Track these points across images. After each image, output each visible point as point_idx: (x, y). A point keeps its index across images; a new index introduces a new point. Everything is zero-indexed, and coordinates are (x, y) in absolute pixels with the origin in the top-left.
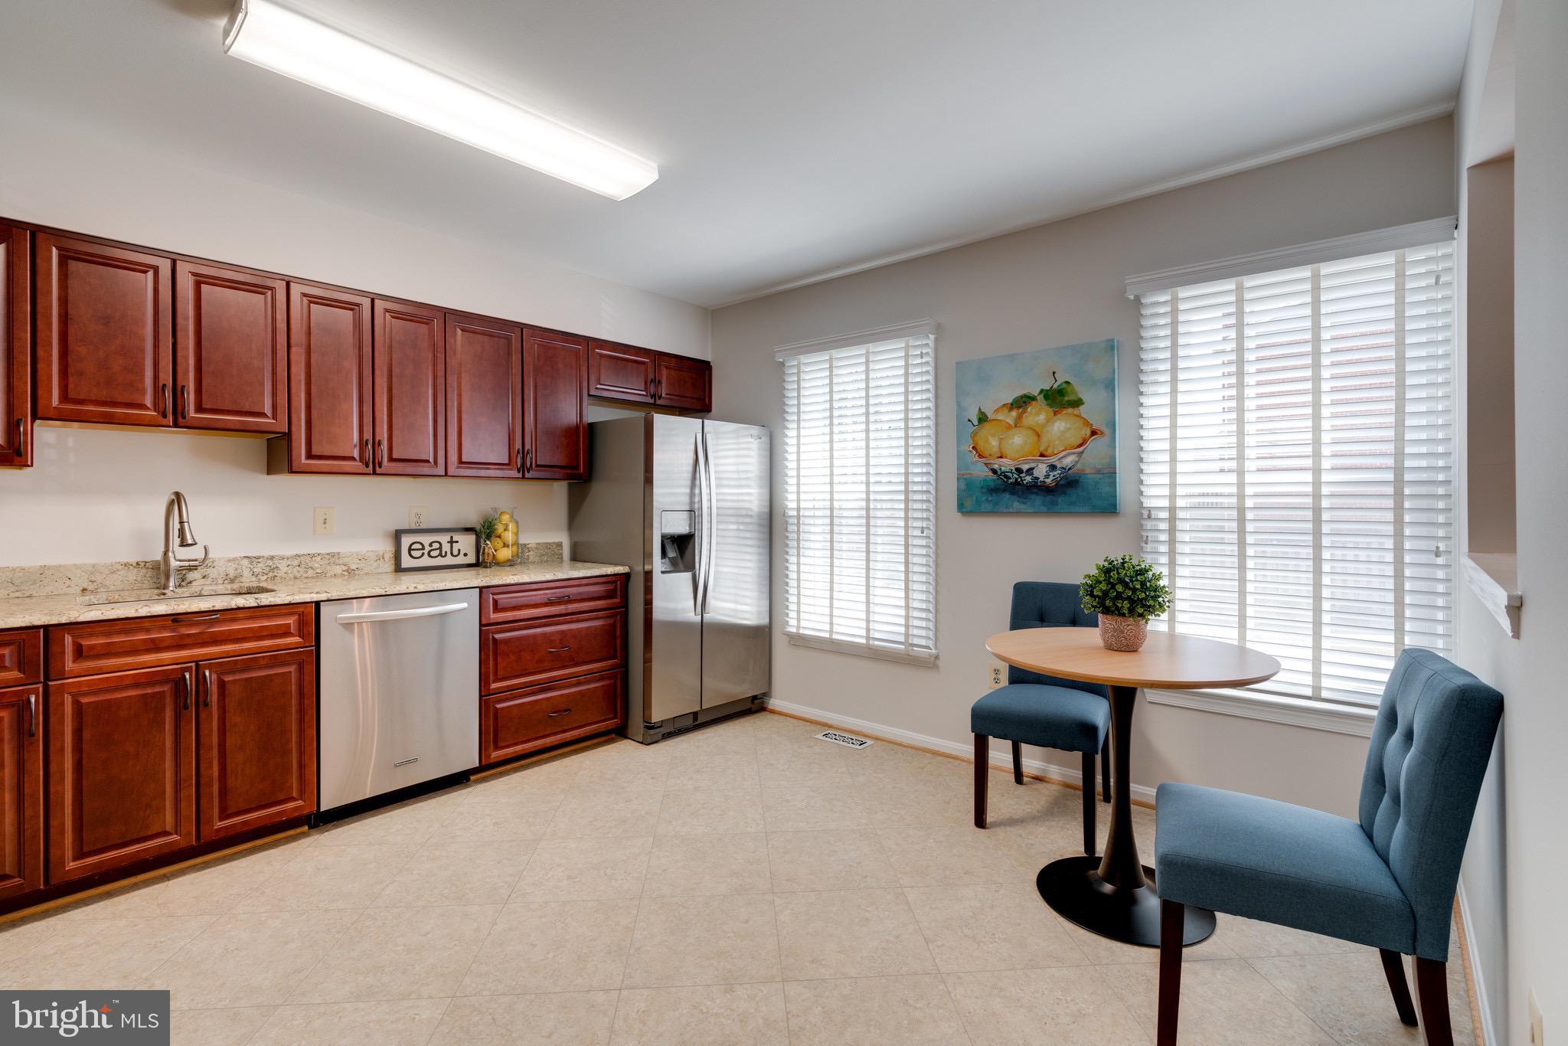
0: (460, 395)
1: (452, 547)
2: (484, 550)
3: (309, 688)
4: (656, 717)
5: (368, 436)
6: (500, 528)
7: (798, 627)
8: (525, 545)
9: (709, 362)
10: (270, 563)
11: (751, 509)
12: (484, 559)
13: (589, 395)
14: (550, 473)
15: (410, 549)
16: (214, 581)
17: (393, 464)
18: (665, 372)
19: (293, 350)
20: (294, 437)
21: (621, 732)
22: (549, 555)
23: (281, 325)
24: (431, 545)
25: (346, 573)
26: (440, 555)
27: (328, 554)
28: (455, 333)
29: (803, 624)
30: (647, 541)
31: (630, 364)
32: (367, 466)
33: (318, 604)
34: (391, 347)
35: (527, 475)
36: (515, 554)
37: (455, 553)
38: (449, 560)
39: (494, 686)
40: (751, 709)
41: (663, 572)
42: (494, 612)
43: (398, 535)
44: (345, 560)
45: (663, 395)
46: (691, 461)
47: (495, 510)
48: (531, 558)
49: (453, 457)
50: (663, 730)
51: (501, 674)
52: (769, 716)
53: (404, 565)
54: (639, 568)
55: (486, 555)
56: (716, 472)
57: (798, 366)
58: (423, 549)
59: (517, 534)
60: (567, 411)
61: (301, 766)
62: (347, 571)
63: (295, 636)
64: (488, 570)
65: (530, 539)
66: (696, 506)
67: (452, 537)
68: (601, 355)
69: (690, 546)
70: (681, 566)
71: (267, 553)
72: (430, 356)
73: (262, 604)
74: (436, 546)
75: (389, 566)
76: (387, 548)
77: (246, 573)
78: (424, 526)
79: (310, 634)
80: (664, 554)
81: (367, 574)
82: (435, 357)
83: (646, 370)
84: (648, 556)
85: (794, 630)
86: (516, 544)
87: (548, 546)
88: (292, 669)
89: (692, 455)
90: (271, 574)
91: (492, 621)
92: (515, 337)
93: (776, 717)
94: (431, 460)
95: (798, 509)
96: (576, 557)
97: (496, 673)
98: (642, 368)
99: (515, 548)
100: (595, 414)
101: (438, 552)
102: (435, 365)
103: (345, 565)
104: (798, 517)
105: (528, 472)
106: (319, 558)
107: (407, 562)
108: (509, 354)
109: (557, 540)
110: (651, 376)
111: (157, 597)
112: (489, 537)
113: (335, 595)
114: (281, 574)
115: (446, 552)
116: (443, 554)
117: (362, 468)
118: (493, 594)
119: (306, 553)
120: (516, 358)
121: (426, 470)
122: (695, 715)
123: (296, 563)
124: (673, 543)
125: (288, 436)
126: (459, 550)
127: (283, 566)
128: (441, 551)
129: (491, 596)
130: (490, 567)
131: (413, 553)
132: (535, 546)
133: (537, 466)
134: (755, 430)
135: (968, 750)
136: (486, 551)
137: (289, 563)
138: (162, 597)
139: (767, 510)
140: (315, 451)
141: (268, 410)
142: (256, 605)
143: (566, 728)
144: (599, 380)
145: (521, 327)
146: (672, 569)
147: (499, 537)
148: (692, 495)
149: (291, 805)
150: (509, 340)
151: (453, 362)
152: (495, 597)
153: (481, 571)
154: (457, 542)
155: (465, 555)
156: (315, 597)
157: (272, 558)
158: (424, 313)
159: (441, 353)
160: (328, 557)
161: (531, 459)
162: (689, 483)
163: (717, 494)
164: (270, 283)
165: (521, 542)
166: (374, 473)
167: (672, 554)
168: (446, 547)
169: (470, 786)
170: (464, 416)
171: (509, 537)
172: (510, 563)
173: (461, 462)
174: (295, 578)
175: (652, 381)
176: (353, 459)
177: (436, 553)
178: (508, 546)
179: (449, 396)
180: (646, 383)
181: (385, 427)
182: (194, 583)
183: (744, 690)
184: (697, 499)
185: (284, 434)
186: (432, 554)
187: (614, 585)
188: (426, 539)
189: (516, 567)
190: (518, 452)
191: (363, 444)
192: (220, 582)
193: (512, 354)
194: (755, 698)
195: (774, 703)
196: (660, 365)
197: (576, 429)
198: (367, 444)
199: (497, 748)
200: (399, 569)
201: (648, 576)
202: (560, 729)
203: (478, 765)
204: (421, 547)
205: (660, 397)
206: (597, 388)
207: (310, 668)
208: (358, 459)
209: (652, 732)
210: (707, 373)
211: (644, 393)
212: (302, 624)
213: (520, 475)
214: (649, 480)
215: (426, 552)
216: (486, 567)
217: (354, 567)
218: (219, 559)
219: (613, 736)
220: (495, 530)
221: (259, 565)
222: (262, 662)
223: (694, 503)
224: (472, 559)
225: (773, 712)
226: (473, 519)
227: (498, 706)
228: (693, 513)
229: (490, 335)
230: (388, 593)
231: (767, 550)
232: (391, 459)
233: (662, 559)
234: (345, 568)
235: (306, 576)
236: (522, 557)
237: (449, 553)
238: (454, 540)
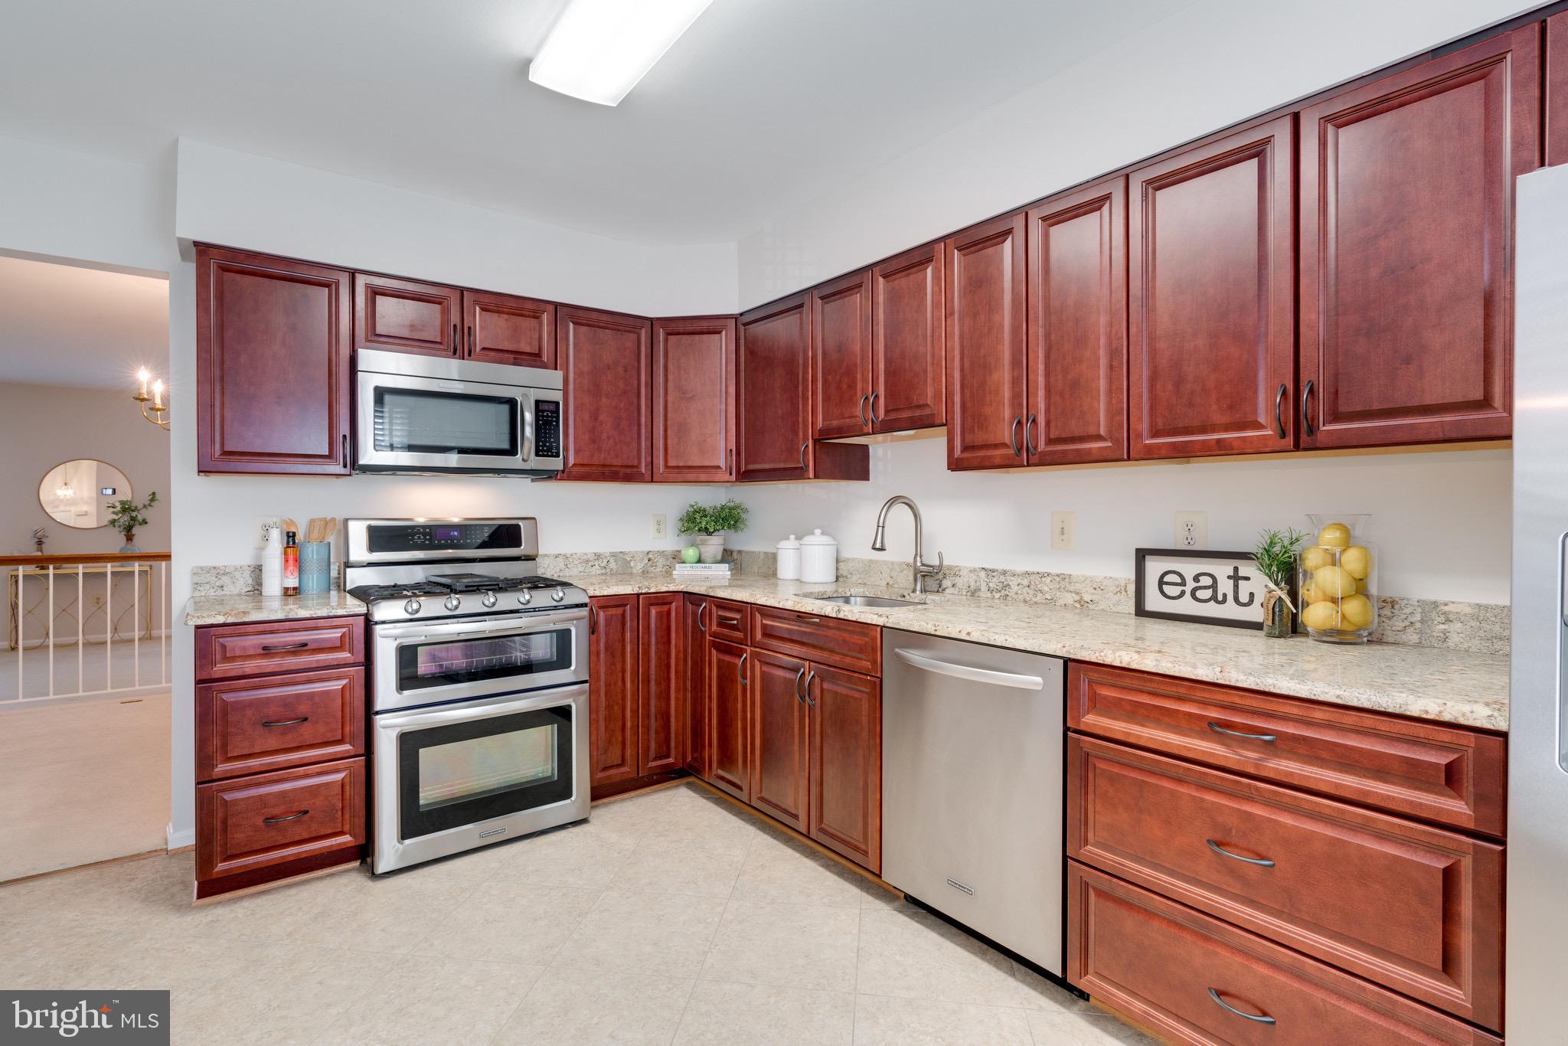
1: (1236, 587)
8: (1435, 604)
10: (1002, 578)
15: (1161, 583)
16: (961, 590)
24: (1196, 579)
25: (1076, 604)
26: (1214, 598)
27: (1058, 575)
37: (1244, 598)
38: (1232, 611)
43: (1142, 555)
44: (1078, 586)
48: (1454, 640)
53: (1151, 607)
58: (1183, 583)
62: (1080, 602)
67: (1236, 569)
71: (1000, 567)
74: (1206, 581)
75: (1129, 605)
76: (1127, 572)
77: (984, 588)
78: (1186, 545)
81: (1102, 610)
90: (1004, 592)
103: (1077, 594)
106: (1048, 580)
107: (1154, 601)
114: (1013, 592)
115: (1225, 596)
116: (1220, 598)
119: (1036, 570)
123: (1025, 582)
126: (1252, 595)
127: (1013, 582)
128: (1215, 592)
131: (1166, 588)
137: (1019, 581)
147: (1312, 577)
154: (1247, 579)
155: (1262, 605)
157: (1004, 573)
160: (1057, 579)
168: (1225, 587)
171: (1337, 579)
174: (1025, 601)
177: (1207, 594)
178: (1333, 600)
182: (947, 590)
186: (1200, 594)
188: (1189, 568)
200: (1143, 611)
204: (1178, 580)
215: (1188, 589)
217: (1087, 598)
218: (965, 567)
220: (1302, 560)
221: (994, 580)
234: (1077, 598)
235: (1034, 600)
236: (1421, 632)
237: (1230, 597)
238: (1241, 574)
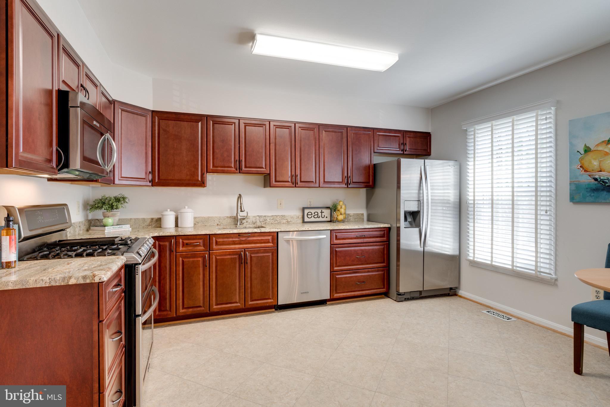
0: (324, 156)
1: (322, 214)
2: (333, 216)
3: (275, 262)
4: (402, 290)
5: (293, 173)
6: (339, 207)
7: (474, 257)
8: (349, 214)
9: (430, 133)
10: (265, 218)
11: (449, 200)
12: (333, 219)
13: (374, 152)
14: (359, 185)
15: (307, 215)
16: (249, 223)
17: (301, 183)
18: (408, 139)
19: (271, 145)
20: (271, 175)
21: (386, 294)
22: (359, 218)
23: (268, 137)
24: (314, 213)
25: (287, 223)
26: (318, 217)
27: (281, 216)
28: (323, 133)
29: (476, 255)
30: (398, 214)
31: (392, 137)
32: (293, 184)
33: (277, 233)
34: (301, 141)
35: (349, 186)
36: (345, 217)
37: (323, 216)
38: (321, 219)
39: (335, 268)
40: (449, 294)
41: (405, 228)
42: (335, 240)
43: (304, 209)
44: (287, 218)
45: (407, 150)
46: (419, 178)
47: (337, 200)
48: (351, 219)
49: (322, 180)
50: (405, 297)
51: (338, 264)
52: (458, 298)
53: (305, 221)
54: (394, 225)
55: (334, 218)
56: (431, 183)
57: (474, 131)
58: (312, 215)
59: (345, 210)
60: (365, 159)
61: (273, 288)
63: (271, 243)
64: (335, 223)
65: (351, 212)
66: (421, 198)
67: (322, 210)
68: (379, 135)
69: (418, 217)
70: (414, 225)
71: (264, 215)
72: (314, 142)
73: (262, 232)
74: (316, 213)
75: (300, 221)
76: (300, 214)
77: (258, 221)
78: (312, 206)
79: (275, 243)
80: (406, 219)
81: (293, 223)
82: (315, 142)
83: (400, 139)
84: (398, 220)
85: (472, 258)
86: (345, 213)
87: (358, 215)
88: (270, 254)
89: (419, 176)
90: (265, 222)
91: (335, 243)
92: (344, 131)
93: (462, 299)
94: (314, 181)
95: (474, 200)
96: (369, 220)
97: (336, 264)
98: (397, 138)
99: (345, 215)
100: (377, 160)
101: (317, 216)
102: (315, 146)
103: (287, 220)
104: (474, 204)
105: (350, 185)
106: (279, 217)
107: (306, 219)
108: (342, 138)
109: (361, 213)
110: (402, 142)
111: (235, 228)
112: (335, 210)
113: (283, 230)
114: (268, 222)
115: (320, 216)
116: (319, 217)
117: (291, 185)
118: (335, 233)
119: (275, 215)
120: (345, 140)
121: (312, 185)
122: (420, 292)
123: (272, 218)
124: (410, 215)
125: (269, 174)
126: (324, 215)
127: (268, 219)
128: (318, 216)
129: (334, 234)
130: (335, 222)
132: (352, 215)
133: (353, 182)
134: (451, 163)
135: (570, 330)
136: (334, 216)
137: (270, 218)
138: (236, 228)
139: (458, 200)
140: (278, 179)
141: (264, 166)
142: (260, 232)
143: (363, 289)
144: (378, 146)
145: (347, 127)
146: (410, 226)
147: (339, 211)
148: (419, 193)
149: (270, 301)
150: (342, 133)
151: (322, 144)
152: (336, 234)
153: (332, 224)
154: (324, 212)
155: (327, 217)
156: (277, 230)
157: (265, 216)
158: (311, 126)
159: (318, 140)
161: (351, 180)
162: (417, 188)
163: (431, 193)
164: (264, 123)
165: (347, 213)
166: (295, 187)
167: (409, 219)
168: (320, 214)
169: (327, 306)
170: (325, 164)
171: (342, 211)
172: (343, 221)
173: (324, 182)
174: (272, 224)
175: (402, 144)
176: (288, 182)
177: (316, 216)
178: (342, 214)
179: (320, 157)
180: (399, 145)
181: (299, 170)
182: (244, 224)
183: (446, 284)
184: (421, 195)
185: (268, 174)
186: (315, 216)
187: (384, 232)
188: (313, 211)
189: (345, 222)
190: (346, 177)
191: (292, 176)
192: (251, 224)
193: (343, 138)
194: (451, 289)
195: (461, 292)
196: (406, 137)
197: (369, 166)
198: (293, 176)
199: (337, 293)
200: (304, 222)
201: (398, 229)
202: (361, 289)
203: (329, 298)
204: (311, 214)
205: (406, 151)
206: (377, 149)
207: (275, 254)
208: (290, 182)
209: (400, 296)
210: (429, 138)
211: (398, 149)
212: (273, 239)
213: (346, 186)
214: (399, 187)
215: (313, 216)
216: (334, 222)
217: (289, 220)
218: (251, 216)
219: (383, 296)
220: (337, 208)
221: (262, 219)
222: (262, 251)
223: (420, 197)
224: (329, 219)
225: (461, 297)
226: (329, 204)
227: (337, 276)
228: (420, 202)
229: (335, 132)
230: (299, 230)
231: (458, 220)
232: (301, 182)
233: (405, 221)
234: (287, 221)
235: (275, 223)
236: (347, 219)
237: (321, 216)
238: (323, 212)
